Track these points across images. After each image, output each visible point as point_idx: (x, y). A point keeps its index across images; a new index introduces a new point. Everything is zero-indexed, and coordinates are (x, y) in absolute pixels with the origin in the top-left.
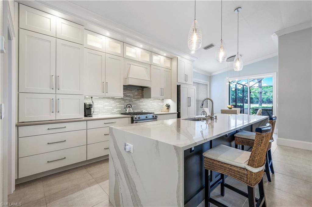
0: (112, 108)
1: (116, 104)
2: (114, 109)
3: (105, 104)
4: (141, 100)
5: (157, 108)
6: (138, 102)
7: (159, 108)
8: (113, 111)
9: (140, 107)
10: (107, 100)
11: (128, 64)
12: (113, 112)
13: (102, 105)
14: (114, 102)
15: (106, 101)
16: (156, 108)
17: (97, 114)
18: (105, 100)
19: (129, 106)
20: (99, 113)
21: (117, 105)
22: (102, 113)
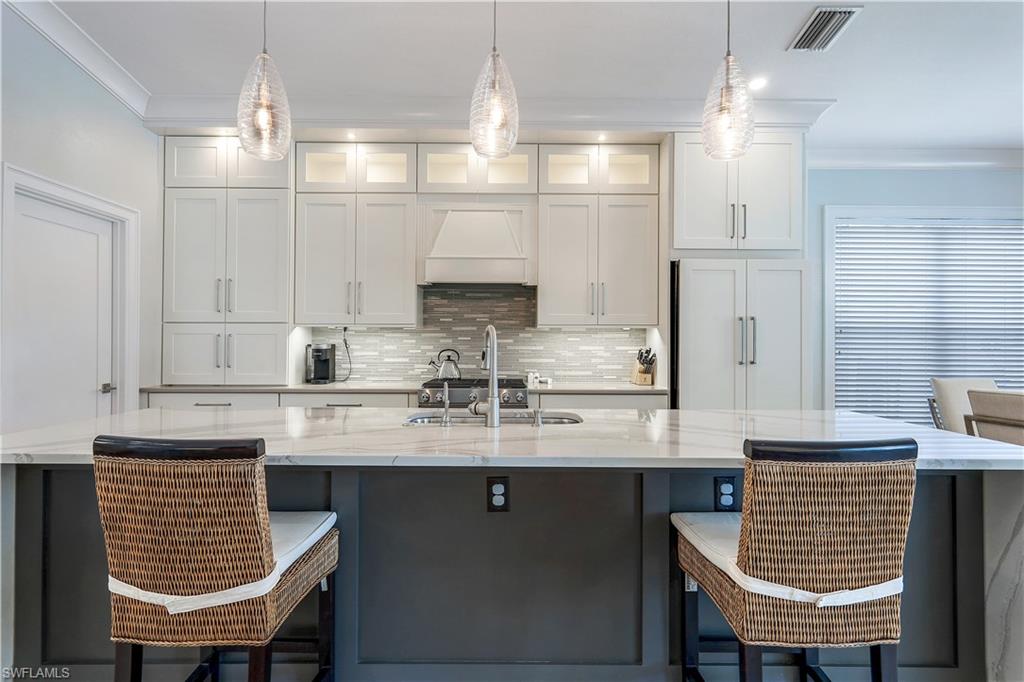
0: (407, 360)
1: (422, 347)
2: (417, 366)
3: (386, 347)
4: (521, 335)
5: (604, 367)
6: (511, 341)
7: (620, 367)
8: (413, 370)
9: (521, 360)
10: (390, 335)
11: (436, 211)
12: (411, 372)
13: (375, 351)
14: (414, 341)
15: (388, 337)
16: (599, 367)
17: (363, 379)
18: (386, 335)
19: (449, 357)
20: (369, 376)
21: (424, 352)
22: (374, 376)
